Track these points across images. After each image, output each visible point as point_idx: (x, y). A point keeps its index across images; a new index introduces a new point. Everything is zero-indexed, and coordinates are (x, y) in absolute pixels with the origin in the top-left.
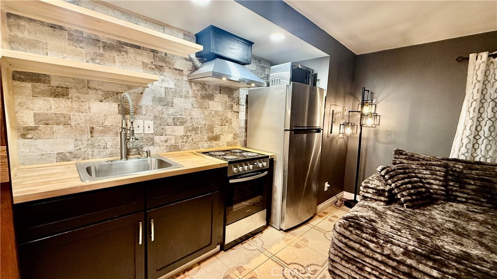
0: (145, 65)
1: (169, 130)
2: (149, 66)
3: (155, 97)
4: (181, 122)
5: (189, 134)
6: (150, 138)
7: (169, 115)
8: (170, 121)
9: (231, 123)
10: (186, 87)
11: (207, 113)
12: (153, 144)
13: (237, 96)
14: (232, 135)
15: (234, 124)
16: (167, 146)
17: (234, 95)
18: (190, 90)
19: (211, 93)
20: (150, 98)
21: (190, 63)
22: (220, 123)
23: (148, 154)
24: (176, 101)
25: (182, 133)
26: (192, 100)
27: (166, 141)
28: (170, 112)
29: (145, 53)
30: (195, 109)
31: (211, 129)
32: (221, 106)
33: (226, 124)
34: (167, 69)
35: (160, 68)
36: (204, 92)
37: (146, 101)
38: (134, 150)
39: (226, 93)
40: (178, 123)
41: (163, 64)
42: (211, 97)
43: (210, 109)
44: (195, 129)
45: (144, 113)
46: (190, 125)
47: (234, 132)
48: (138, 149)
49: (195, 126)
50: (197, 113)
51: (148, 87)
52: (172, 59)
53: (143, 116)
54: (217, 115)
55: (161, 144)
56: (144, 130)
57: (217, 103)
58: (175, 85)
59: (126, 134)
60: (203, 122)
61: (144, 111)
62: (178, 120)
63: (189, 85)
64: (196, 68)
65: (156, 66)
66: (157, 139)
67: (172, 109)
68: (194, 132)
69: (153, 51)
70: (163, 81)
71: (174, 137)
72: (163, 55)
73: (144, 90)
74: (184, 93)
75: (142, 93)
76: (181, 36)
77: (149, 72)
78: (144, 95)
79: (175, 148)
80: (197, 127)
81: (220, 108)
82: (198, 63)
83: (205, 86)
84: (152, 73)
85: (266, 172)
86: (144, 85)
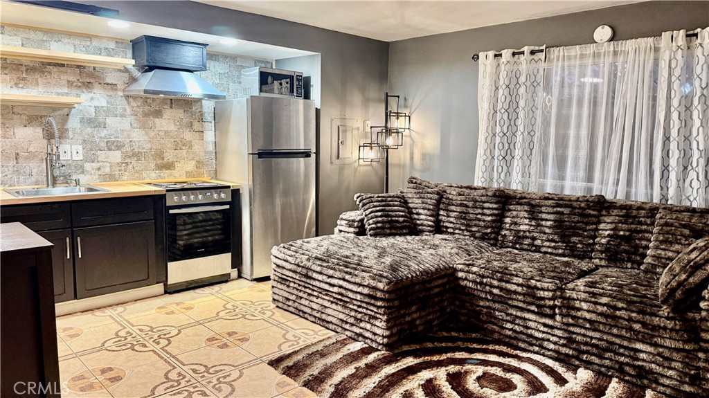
0: (70, 84)
1: (102, 155)
2: (75, 84)
3: (83, 118)
4: (117, 146)
5: (128, 160)
6: (79, 165)
7: (101, 138)
8: (103, 145)
9: (190, 147)
10: (121, 104)
12: (83, 172)
13: (199, 110)
14: (193, 163)
15: (196, 148)
16: (100, 175)
17: (194, 109)
18: (127, 107)
19: (157, 108)
20: (77, 119)
21: (127, 75)
22: (174, 147)
23: (77, 182)
24: (109, 121)
25: (119, 160)
26: (131, 119)
27: (99, 169)
28: (103, 135)
29: (69, 70)
30: (136, 130)
31: (159, 154)
32: (173, 125)
33: (184, 148)
34: (96, 85)
35: (88, 85)
36: (147, 109)
37: (73, 123)
38: (62, 178)
39: (181, 107)
40: (113, 148)
41: (92, 80)
42: (158, 114)
43: (157, 129)
44: (137, 155)
45: (71, 137)
46: (129, 149)
47: (197, 159)
48: (66, 178)
49: (136, 150)
50: (138, 135)
51: (74, 108)
52: (103, 73)
53: (70, 141)
54: (169, 136)
55: (93, 172)
56: (71, 156)
57: (166, 121)
58: (108, 102)
59: (52, 161)
60: (149, 146)
61: (71, 134)
62: (113, 144)
63: (126, 102)
64: (134, 80)
65: (83, 83)
66: (87, 166)
67: (106, 131)
68: (136, 159)
69: (79, 67)
70: (92, 99)
71: (108, 165)
73: (70, 112)
74: (119, 111)
75: (68, 115)
76: (112, 45)
77: (75, 91)
78: (70, 116)
79: (110, 177)
80: (139, 152)
81: (172, 127)
82: (137, 74)
83: (148, 100)
84: (78, 92)
85: (228, 207)
86: (70, 106)
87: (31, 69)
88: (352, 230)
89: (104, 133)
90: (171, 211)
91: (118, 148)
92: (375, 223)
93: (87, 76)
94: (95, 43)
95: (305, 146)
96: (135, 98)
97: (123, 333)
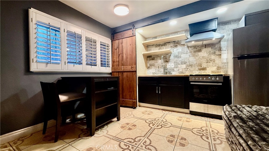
0: (171, 47)
1: (179, 66)
5: (188, 67)
6: (173, 69)
7: (179, 61)
8: (180, 63)
9: (214, 61)
10: (186, 50)
12: (174, 71)
13: (219, 46)
14: (215, 67)
15: (217, 62)
16: (179, 72)
17: (216, 46)
19: (199, 49)
20: (173, 56)
22: (206, 62)
23: (171, 74)
24: (182, 55)
25: (185, 67)
26: (189, 54)
27: (178, 70)
28: (180, 60)
29: (171, 43)
30: (191, 57)
31: (200, 65)
33: (211, 62)
34: (178, 45)
35: (176, 46)
36: (195, 50)
39: (210, 47)
40: (183, 64)
41: (177, 44)
42: (200, 51)
43: (199, 56)
44: (191, 66)
45: (171, 61)
46: (188, 64)
47: (217, 66)
48: (169, 73)
49: (191, 64)
50: (192, 59)
52: (180, 42)
54: (204, 58)
55: (176, 71)
56: (171, 67)
57: (203, 53)
58: (182, 50)
60: (196, 62)
62: (183, 62)
63: (188, 49)
65: (175, 46)
66: (175, 69)
68: (191, 67)
69: (174, 42)
70: (177, 50)
71: (181, 69)
72: (177, 41)
74: (185, 52)
78: (171, 56)
79: (182, 73)
80: (192, 65)
81: (205, 55)
83: (196, 47)
84: (173, 48)
85: (221, 84)
86: (171, 53)
87: (162, 45)
89: (180, 59)
90: (191, 83)
91: (185, 63)
96: (191, 47)
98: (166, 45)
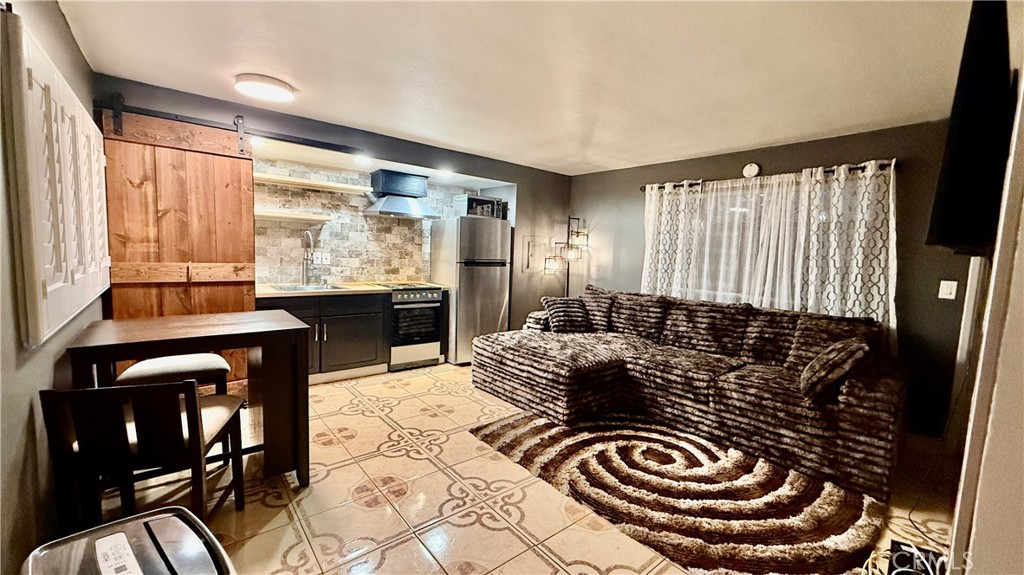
0: (323, 205)
1: (344, 261)
2: (327, 206)
3: (332, 232)
4: (356, 254)
5: (364, 266)
6: (327, 268)
7: (345, 248)
8: (346, 253)
9: (412, 257)
10: (360, 222)
11: (383, 245)
12: (330, 274)
13: (419, 228)
14: (414, 269)
15: (416, 257)
16: (343, 277)
17: (416, 226)
18: (365, 224)
19: (388, 225)
20: (328, 233)
21: (366, 199)
22: (399, 256)
23: (325, 282)
24: (352, 235)
25: (358, 265)
26: (368, 233)
27: (342, 272)
28: (346, 246)
29: (323, 195)
30: (371, 242)
31: (389, 262)
32: (399, 239)
33: (406, 257)
34: (343, 207)
35: (337, 207)
36: (380, 226)
37: (324, 236)
38: (314, 278)
39: (406, 225)
40: (353, 256)
41: (340, 203)
42: (388, 230)
43: (387, 242)
44: (371, 262)
46: (365, 257)
47: (416, 266)
48: (317, 278)
49: (371, 258)
50: (373, 246)
51: (326, 224)
52: (348, 198)
53: (321, 249)
54: (395, 247)
55: (337, 274)
56: (322, 261)
57: (395, 235)
58: (351, 220)
59: (307, 263)
60: (381, 255)
61: (322, 245)
62: (353, 253)
63: (364, 220)
64: (371, 203)
65: (333, 205)
66: (333, 269)
68: (370, 265)
69: (330, 193)
70: (339, 217)
71: (349, 269)
72: (340, 195)
73: (322, 227)
74: (359, 228)
75: (321, 229)
76: (356, 176)
77: (327, 211)
78: (322, 231)
79: (350, 279)
80: (373, 260)
81: (398, 241)
82: (374, 199)
83: (382, 219)
84: (330, 212)
85: (438, 304)
86: (323, 223)
87: (295, 194)
88: (539, 326)
89: (347, 244)
90: (396, 307)
91: (357, 256)
92: (557, 321)
93: (335, 199)
94: (344, 174)
95: (501, 256)
96: (371, 217)
97: (355, 402)
98: (309, 197)
